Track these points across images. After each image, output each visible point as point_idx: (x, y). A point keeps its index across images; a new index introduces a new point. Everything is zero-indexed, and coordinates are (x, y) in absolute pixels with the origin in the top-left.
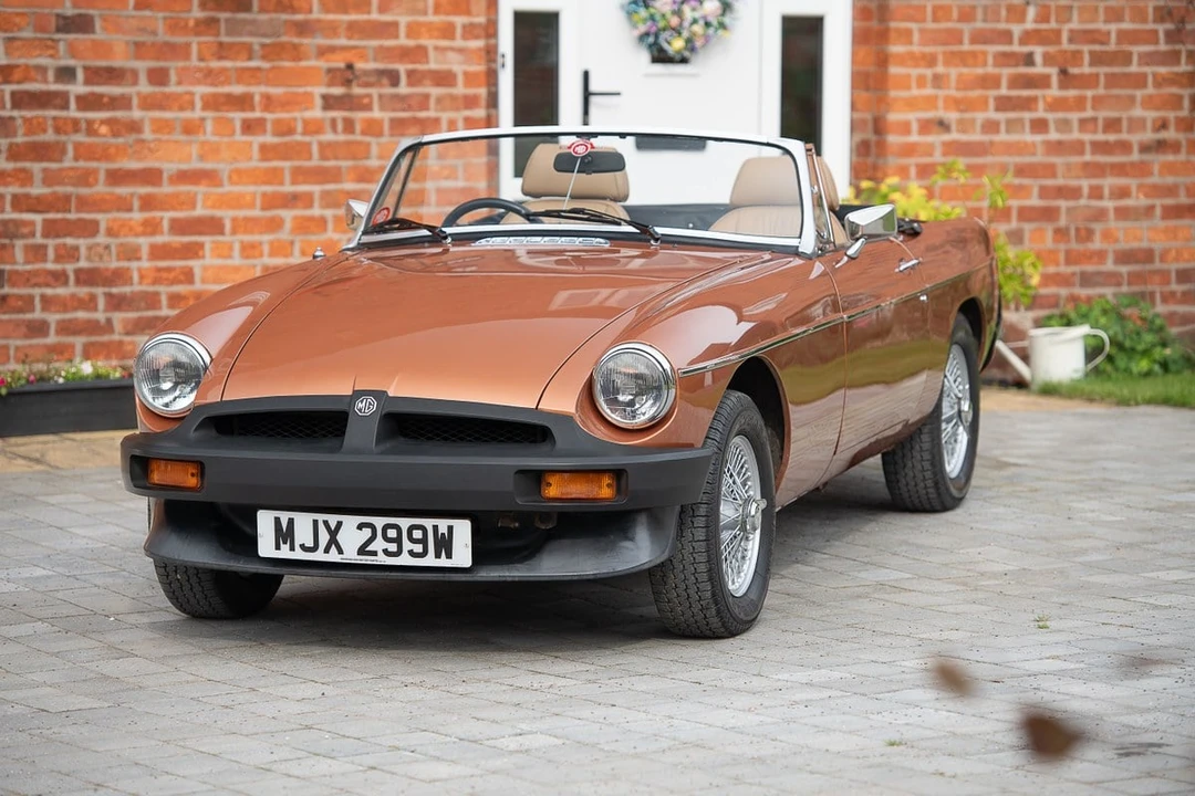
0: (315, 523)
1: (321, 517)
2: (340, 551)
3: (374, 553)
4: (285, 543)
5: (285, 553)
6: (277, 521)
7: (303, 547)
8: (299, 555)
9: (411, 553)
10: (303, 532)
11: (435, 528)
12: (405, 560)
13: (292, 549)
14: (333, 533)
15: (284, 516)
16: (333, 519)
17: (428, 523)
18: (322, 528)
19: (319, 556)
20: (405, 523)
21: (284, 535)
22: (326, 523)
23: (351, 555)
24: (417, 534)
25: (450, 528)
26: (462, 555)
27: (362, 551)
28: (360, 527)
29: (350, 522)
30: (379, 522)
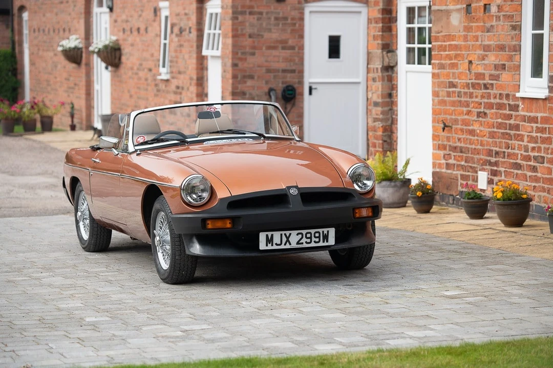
0: (281, 235)
1: (283, 233)
2: (290, 244)
3: (302, 243)
4: (270, 243)
5: (270, 247)
6: (267, 235)
7: (276, 244)
8: (275, 247)
9: (315, 242)
10: (277, 239)
11: (323, 232)
12: (313, 245)
13: (272, 245)
14: (288, 238)
15: (270, 234)
16: (288, 233)
17: (321, 230)
18: (284, 236)
19: (282, 247)
20: (313, 231)
21: (269, 241)
22: (285, 234)
23: (294, 245)
24: (317, 235)
25: (328, 231)
26: (332, 241)
27: (298, 243)
28: (298, 234)
29: (294, 233)
30: (304, 232)
